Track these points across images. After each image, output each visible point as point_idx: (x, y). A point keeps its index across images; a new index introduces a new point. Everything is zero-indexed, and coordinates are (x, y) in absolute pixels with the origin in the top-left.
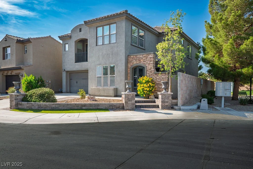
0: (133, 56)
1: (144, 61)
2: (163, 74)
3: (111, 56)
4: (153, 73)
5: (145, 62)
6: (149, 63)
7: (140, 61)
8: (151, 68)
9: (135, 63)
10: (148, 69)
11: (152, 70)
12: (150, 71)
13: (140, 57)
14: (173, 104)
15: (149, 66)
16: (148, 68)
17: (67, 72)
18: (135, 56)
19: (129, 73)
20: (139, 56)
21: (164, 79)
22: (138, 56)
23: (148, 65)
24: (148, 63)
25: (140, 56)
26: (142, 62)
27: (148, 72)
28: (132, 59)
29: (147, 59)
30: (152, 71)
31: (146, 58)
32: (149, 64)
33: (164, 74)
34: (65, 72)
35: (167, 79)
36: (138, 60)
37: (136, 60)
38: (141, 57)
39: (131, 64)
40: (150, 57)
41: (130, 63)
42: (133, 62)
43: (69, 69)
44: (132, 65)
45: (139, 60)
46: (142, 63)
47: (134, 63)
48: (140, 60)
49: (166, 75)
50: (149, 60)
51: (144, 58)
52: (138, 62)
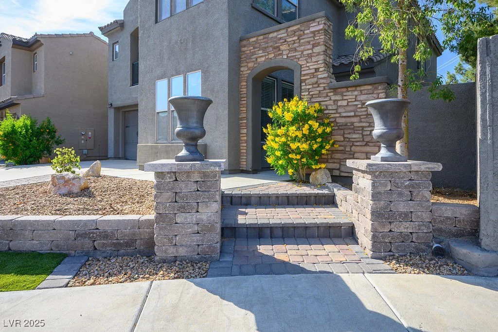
0: (254, 39)
1: (290, 50)
2: (362, 88)
4: (325, 89)
5: (295, 50)
6: (310, 52)
7: (280, 50)
8: (317, 70)
9: (263, 59)
10: (305, 75)
11: (319, 76)
12: (315, 80)
13: (279, 36)
15: (308, 65)
16: (305, 72)
18: (261, 37)
19: (245, 95)
20: (275, 34)
22: (271, 35)
23: (304, 62)
24: (305, 53)
25: (280, 32)
26: (284, 53)
27: (308, 87)
28: (254, 48)
29: (302, 41)
30: (322, 81)
31: (299, 36)
32: (310, 56)
33: (370, 87)
36: (271, 49)
37: (264, 49)
38: (283, 35)
39: (251, 65)
40: (313, 32)
41: (248, 63)
42: (256, 58)
43: (119, 103)
44: (253, 68)
45: (275, 48)
46: (284, 57)
47: (259, 60)
48: (278, 47)
49: (377, 89)
50: (309, 42)
51: (290, 39)
52: (271, 56)
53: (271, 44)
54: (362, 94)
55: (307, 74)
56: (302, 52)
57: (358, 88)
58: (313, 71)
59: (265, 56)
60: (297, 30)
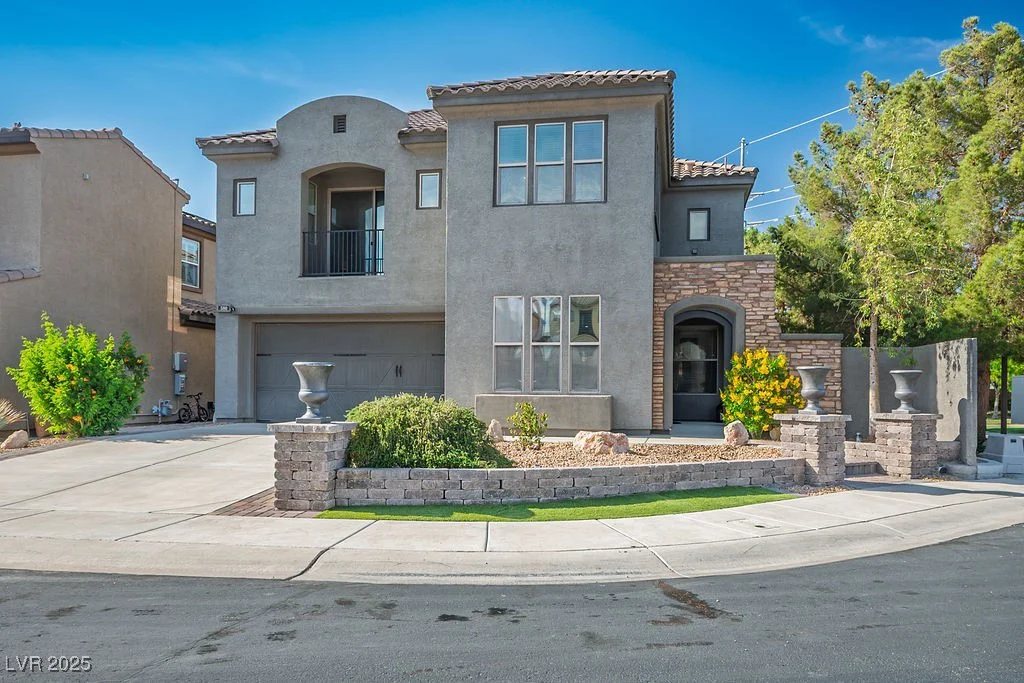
0: (679, 265)
1: (730, 288)
2: (818, 343)
3: (577, 256)
4: (775, 339)
5: (737, 290)
6: (757, 295)
7: (715, 286)
8: (766, 317)
9: (691, 292)
10: (750, 321)
11: (769, 324)
12: (763, 327)
13: (716, 269)
14: (941, 458)
15: (754, 309)
16: (751, 317)
17: (245, 318)
18: (688, 265)
19: (662, 334)
20: (709, 266)
21: (826, 360)
22: (702, 266)
23: (750, 306)
24: (751, 295)
25: (714, 265)
26: (722, 290)
27: (754, 334)
28: (677, 277)
29: (745, 281)
30: (771, 330)
31: (743, 275)
32: (757, 300)
33: (826, 343)
34: (234, 320)
35: (838, 361)
36: (703, 282)
37: (692, 281)
38: (720, 270)
39: (671, 297)
40: (761, 275)
41: (666, 293)
42: (680, 290)
43: (261, 306)
44: (674, 302)
45: (708, 282)
46: (722, 296)
47: (683, 292)
48: (714, 282)
49: (833, 345)
50: (756, 284)
51: (730, 276)
52: (703, 291)
53: (704, 276)
54: (817, 348)
55: (753, 320)
56: (747, 294)
57: (813, 342)
58: (762, 317)
59: (694, 289)
60: (741, 268)
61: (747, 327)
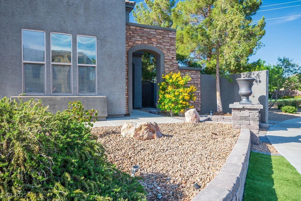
1: (158, 43)
2: (192, 71)
4: (176, 69)
5: (161, 44)
6: (169, 47)
7: (151, 41)
8: (173, 58)
9: (140, 42)
11: (174, 62)
12: (171, 63)
13: (152, 32)
15: (168, 54)
16: (167, 58)
18: (139, 28)
20: (148, 30)
21: (195, 79)
22: (145, 30)
23: (166, 52)
24: (166, 47)
25: (151, 30)
26: (154, 43)
27: (168, 66)
28: (133, 33)
29: (164, 40)
30: (175, 65)
31: (163, 37)
32: (169, 50)
33: (195, 72)
35: (199, 80)
36: (146, 38)
37: (141, 37)
38: (154, 33)
39: (131, 44)
40: (170, 38)
41: (129, 42)
42: (135, 40)
44: (132, 47)
45: (148, 38)
46: (154, 46)
47: (137, 42)
48: (150, 39)
49: (197, 73)
50: (168, 42)
51: (158, 37)
52: (146, 42)
53: (146, 35)
54: (192, 74)
55: (167, 59)
56: (165, 46)
57: (191, 71)
58: (171, 58)
59: (142, 41)
60: (162, 33)
61: (165, 62)
